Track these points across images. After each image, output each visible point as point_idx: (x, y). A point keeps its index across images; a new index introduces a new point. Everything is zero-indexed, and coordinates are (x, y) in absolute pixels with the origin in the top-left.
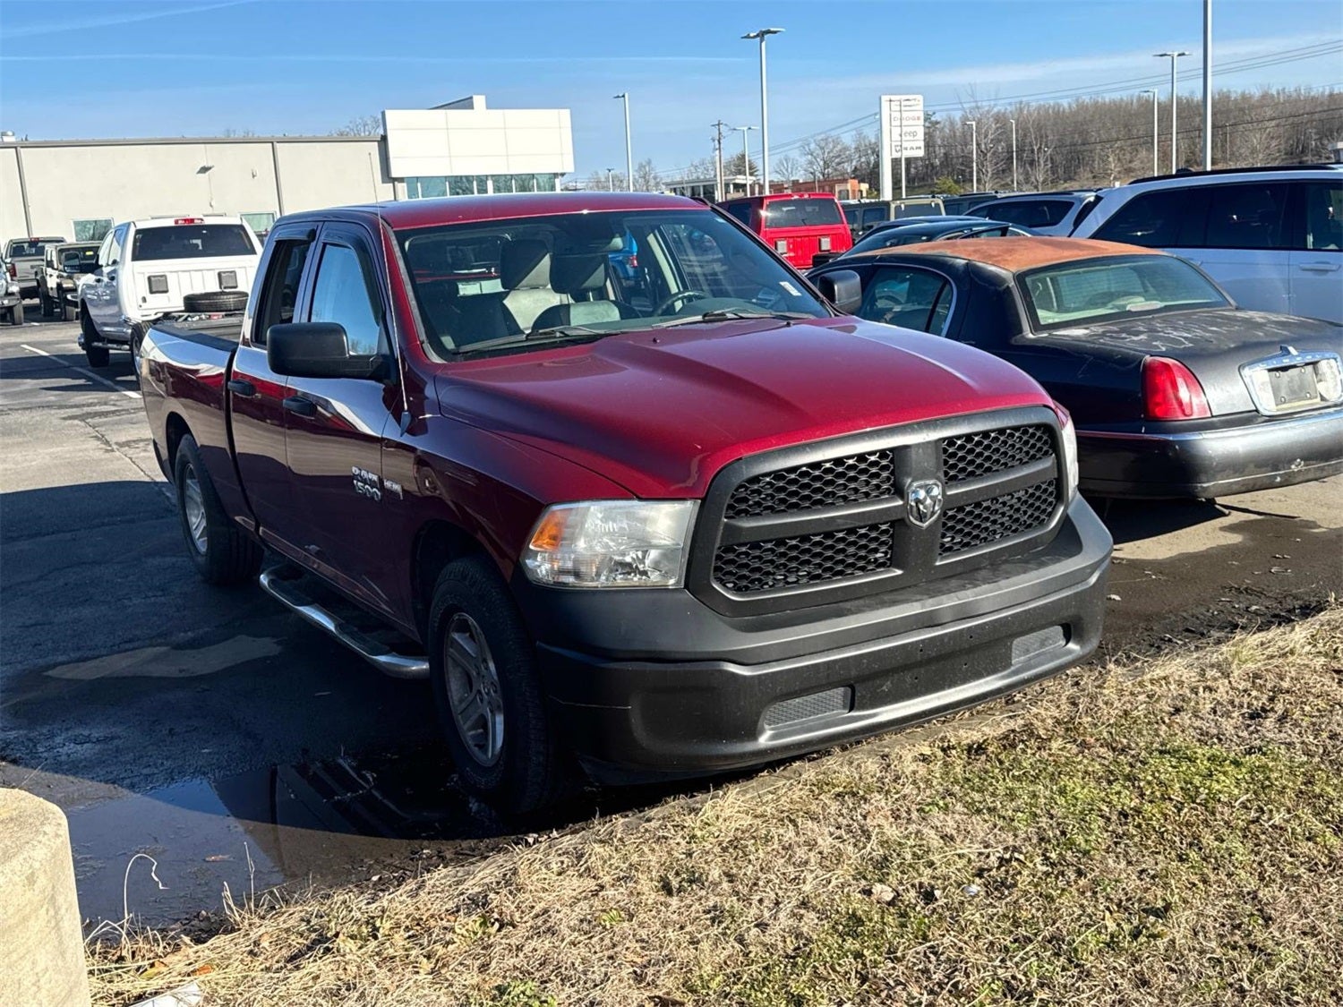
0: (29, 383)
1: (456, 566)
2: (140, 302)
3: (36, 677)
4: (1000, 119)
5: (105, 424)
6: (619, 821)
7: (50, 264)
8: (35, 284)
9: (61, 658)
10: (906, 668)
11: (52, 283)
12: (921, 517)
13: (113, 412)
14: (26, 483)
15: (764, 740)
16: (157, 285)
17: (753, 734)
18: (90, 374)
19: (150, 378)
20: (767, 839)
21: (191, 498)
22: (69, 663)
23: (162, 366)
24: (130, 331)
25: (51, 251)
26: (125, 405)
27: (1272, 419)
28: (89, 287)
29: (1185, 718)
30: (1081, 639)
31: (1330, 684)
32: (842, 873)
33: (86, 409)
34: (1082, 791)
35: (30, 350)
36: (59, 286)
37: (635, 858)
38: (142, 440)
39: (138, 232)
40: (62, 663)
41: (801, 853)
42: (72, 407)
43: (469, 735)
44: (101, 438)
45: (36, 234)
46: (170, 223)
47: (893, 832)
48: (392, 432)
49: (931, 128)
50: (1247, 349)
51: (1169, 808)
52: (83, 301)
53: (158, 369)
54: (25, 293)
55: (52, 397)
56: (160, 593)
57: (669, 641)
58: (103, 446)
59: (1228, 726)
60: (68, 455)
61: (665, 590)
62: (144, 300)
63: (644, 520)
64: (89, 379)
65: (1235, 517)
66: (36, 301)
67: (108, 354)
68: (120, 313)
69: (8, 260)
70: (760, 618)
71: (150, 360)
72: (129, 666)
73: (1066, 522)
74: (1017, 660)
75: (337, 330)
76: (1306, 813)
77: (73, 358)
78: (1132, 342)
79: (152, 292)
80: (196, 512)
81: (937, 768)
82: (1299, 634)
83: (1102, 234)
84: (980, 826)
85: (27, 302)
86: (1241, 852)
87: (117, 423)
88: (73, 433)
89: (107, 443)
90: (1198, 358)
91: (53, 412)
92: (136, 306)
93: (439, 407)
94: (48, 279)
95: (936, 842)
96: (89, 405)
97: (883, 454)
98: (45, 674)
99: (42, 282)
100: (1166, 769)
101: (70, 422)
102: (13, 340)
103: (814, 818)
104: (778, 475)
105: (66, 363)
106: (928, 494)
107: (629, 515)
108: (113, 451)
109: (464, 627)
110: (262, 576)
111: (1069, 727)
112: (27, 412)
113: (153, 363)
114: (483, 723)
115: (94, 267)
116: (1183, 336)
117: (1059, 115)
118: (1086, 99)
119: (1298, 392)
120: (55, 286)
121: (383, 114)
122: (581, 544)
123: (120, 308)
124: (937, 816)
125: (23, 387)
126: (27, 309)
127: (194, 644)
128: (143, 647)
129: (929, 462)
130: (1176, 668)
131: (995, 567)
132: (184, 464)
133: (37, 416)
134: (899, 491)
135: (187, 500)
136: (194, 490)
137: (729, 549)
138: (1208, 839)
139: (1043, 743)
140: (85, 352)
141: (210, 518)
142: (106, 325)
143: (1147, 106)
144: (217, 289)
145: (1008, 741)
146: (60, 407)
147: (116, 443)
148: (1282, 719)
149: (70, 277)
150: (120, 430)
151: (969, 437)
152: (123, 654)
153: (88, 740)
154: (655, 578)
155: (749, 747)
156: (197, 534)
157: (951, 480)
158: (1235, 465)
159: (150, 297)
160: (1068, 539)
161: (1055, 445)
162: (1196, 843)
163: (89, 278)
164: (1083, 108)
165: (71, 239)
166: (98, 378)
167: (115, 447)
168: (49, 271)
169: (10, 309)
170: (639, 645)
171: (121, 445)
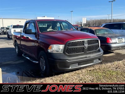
0: (2, 39)
1: (41, 52)
4: (93, 20)
6: (56, 76)
9: (3, 62)
10: (84, 62)
11: (5, 31)
12: (86, 47)
15: (70, 68)
17: (69, 67)
20: (70, 77)
25: (5, 28)
26: (11, 41)
27: (118, 43)
29: (110, 68)
30: (100, 61)
31: (124, 66)
32: (77, 80)
34: (100, 74)
37: (57, 79)
38: (12, 44)
39: (13, 26)
41: (73, 78)
42: (6, 41)
43: (42, 68)
44: (8, 44)
45: (4, 27)
46: (16, 25)
47: (82, 77)
48: (36, 39)
49: (87, 21)
50: (116, 37)
51: (109, 75)
52: (8, 32)
54: (2, 32)
57: (61, 58)
59: (114, 69)
60: (5, 45)
61: (61, 53)
63: (60, 46)
65: (114, 53)
67: (10, 37)
68: (11, 33)
69: (1, 29)
70: (70, 56)
73: (99, 49)
74: (94, 62)
75: (31, 30)
76: (121, 76)
78: (105, 36)
81: (87, 72)
82: (121, 62)
83: (103, 27)
84: (90, 77)
86: (115, 79)
87: (10, 43)
90: (111, 37)
93: (40, 37)
95: (86, 78)
96: (8, 41)
97: (82, 41)
98: (1, 63)
100: (108, 72)
101: (5, 43)
102: (1, 36)
103: (75, 76)
104: (72, 43)
105: (6, 38)
106: (86, 45)
107: (58, 46)
109: (42, 58)
110: (23, 55)
111: (99, 69)
114: (43, 67)
116: (110, 36)
117: (98, 20)
118: (101, 19)
119: (120, 41)
121: (37, 17)
122: (53, 49)
124: (86, 76)
127: (16, 61)
129: (87, 42)
130: (109, 64)
131: (92, 53)
132: (16, 44)
133: (3, 42)
134: (84, 45)
136: (17, 47)
137: (67, 50)
138: (112, 78)
139: (97, 70)
141: (18, 50)
142: (9, 34)
143: (106, 20)
144: (20, 31)
145: (93, 70)
148: (119, 68)
151: (90, 40)
153: (5, 69)
154: (60, 52)
155: (69, 69)
157: (88, 44)
158: (115, 47)
160: (99, 51)
161: (98, 42)
162: (111, 78)
163: (8, 30)
164: (100, 20)
165: (7, 27)
166: (9, 39)
167: (10, 45)
169: (1, 33)
170: (58, 58)
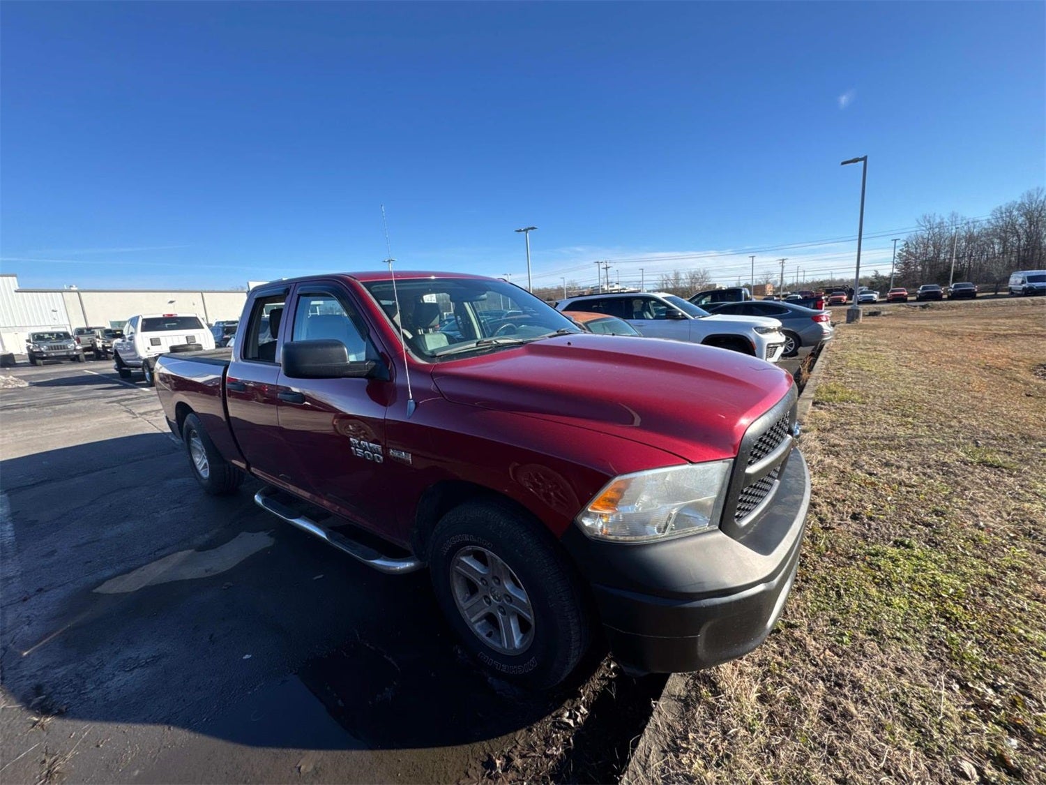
0: (87, 387)
2: (147, 349)
3: (87, 596)
5: (131, 404)
7: (98, 337)
8: (90, 345)
9: (108, 573)
11: (99, 345)
13: (136, 398)
14: (83, 440)
16: (155, 342)
18: (120, 381)
19: (160, 382)
21: (195, 448)
22: (115, 576)
23: (168, 376)
24: (142, 362)
25: (98, 332)
26: (142, 394)
28: (118, 344)
33: (120, 398)
35: (88, 372)
36: (103, 346)
38: (153, 411)
39: (144, 320)
40: (110, 578)
42: (111, 397)
43: (476, 626)
44: (130, 412)
45: (91, 325)
46: (161, 316)
52: (116, 351)
53: (164, 378)
54: (85, 349)
55: (100, 393)
56: (178, 505)
58: (131, 415)
60: (110, 422)
61: (706, 532)
62: (149, 348)
64: (120, 383)
66: (92, 353)
67: (130, 372)
68: (136, 354)
69: (76, 336)
71: (160, 373)
72: (165, 572)
75: (339, 344)
77: (113, 375)
79: (152, 345)
80: (198, 455)
85: (87, 353)
87: (139, 403)
88: (113, 409)
89: (133, 413)
91: (100, 400)
92: (144, 351)
93: (442, 395)
94: (97, 343)
96: (121, 395)
98: (95, 591)
99: (94, 345)
101: (110, 404)
102: (80, 368)
105: (108, 377)
108: (137, 417)
109: (477, 555)
110: (256, 496)
112: (86, 401)
113: (162, 375)
114: (487, 617)
115: (121, 336)
120: (101, 346)
121: (248, 283)
123: (136, 353)
125: (84, 389)
126: (86, 356)
127: (211, 545)
128: (174, 552)
132: (189, 430)
133: (92, 402)
134: (790, 431)
135: (192, 448)
136: (197, 443)
140: (117, 372)
141: (210, 458)
142: (128, 360)
144: (186, 343)
146: (105, 397)
147: (139, 414)
149: (109, 342)
150: (140, 407)
152: (159, 561)
153: (136, 664)
156: (200, 468)
159: (151, 347)
163: (119, 340)
165: (108, 327)
166: (125, 383)
167: (138, 415)
168: (98, 340)
169: (77, 356)
170: (710, 586)
171: (141, 414)
